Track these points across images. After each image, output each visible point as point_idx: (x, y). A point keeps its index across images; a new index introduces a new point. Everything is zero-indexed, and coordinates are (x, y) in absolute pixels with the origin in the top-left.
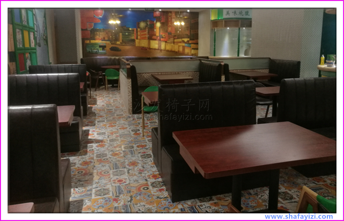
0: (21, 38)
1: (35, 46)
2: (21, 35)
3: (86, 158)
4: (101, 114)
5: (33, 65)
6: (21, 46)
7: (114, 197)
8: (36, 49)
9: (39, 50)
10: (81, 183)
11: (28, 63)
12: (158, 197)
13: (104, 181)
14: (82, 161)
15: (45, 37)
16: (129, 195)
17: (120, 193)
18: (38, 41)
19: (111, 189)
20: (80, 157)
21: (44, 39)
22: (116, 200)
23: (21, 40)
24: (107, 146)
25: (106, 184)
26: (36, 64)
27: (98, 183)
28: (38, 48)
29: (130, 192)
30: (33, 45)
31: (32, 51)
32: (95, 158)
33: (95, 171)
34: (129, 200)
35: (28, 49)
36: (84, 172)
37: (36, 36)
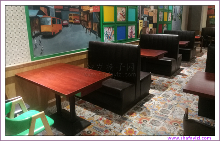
0: (162, 16)
1: (171, 20)
2: (162, 15)
3: (171, 80)
4: (199, 62)
5: (168, 30)
6: (161, 20)
7: (169, 100)
8: (171, 22)
9: (173, 23)
10: (160, 89)
11: (165, 29)
12: (192, 110)
13: (170, 92)
14: (168, 81)
15: (180, 15)
16: (178, 102)
17: (173, 99)
18: (174, 18)
19: (171, 97)
20: (169, 79)
21: (179, 16)
22: (169, 101)
23: (162, 17)
24: (186, 78)
25: (170, 94)
26: (170, 30)
27: (167, 92)
28: (173, 21)
29: (179, 101)
30: (170, 20)
31: (168, 23)
32: (175, 82)
33: (170, 87)
34: (175, 104)
35: (166, 22)
36: (165, 85)
37: (173, 14)
